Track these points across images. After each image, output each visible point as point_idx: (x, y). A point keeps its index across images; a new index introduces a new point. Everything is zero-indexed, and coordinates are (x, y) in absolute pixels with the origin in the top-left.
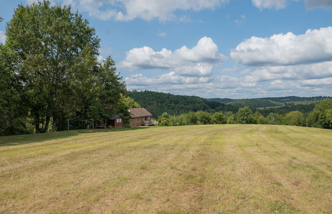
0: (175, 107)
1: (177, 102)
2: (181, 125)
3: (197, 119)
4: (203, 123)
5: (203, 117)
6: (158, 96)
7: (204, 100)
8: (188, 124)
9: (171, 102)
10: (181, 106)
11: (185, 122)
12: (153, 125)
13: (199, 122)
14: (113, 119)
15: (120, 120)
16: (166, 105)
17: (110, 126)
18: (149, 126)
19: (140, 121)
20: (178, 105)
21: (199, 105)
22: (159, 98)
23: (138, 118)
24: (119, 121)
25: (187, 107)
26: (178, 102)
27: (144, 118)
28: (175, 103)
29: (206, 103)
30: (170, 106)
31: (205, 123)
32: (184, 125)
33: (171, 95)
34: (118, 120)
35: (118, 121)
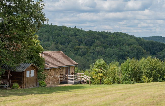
0: (87, 51)
1: (90, 44)
2: (113, 82)
3: (142, 73)
4: (152, 78)
5: (153, 68)
6: (56, 31)
7: (138, 40)
8: (125, 81)
9: (80, 43)
10: (97, 49)
11: (121, 77)
12: (81, 82)
13: (145, 77)
14: (19, 70)
15: (32, 72)
16: (72, 47)
17: (16, 85)
18: (75, 83)
19: (58, 76)
20: (92, 48)
21: (128, 49)
22: (59, 35)
23: (55, 69)
24: (30, 74)
25: (107, 51)
26: (93, 42)
27: (64, 70)
28: (87, 44)
29: (141, 45)
30: (78, 50)
31: (156, 79)
32: (119, 83)
33: (79, 30)
34: (28, 73)
35: (28, 76)
